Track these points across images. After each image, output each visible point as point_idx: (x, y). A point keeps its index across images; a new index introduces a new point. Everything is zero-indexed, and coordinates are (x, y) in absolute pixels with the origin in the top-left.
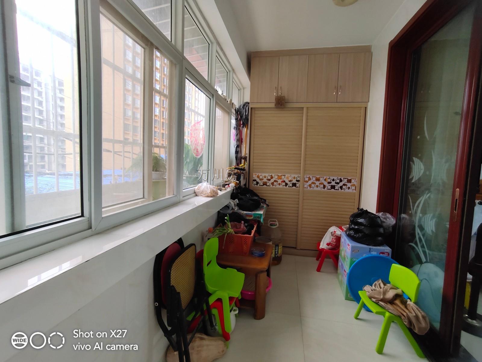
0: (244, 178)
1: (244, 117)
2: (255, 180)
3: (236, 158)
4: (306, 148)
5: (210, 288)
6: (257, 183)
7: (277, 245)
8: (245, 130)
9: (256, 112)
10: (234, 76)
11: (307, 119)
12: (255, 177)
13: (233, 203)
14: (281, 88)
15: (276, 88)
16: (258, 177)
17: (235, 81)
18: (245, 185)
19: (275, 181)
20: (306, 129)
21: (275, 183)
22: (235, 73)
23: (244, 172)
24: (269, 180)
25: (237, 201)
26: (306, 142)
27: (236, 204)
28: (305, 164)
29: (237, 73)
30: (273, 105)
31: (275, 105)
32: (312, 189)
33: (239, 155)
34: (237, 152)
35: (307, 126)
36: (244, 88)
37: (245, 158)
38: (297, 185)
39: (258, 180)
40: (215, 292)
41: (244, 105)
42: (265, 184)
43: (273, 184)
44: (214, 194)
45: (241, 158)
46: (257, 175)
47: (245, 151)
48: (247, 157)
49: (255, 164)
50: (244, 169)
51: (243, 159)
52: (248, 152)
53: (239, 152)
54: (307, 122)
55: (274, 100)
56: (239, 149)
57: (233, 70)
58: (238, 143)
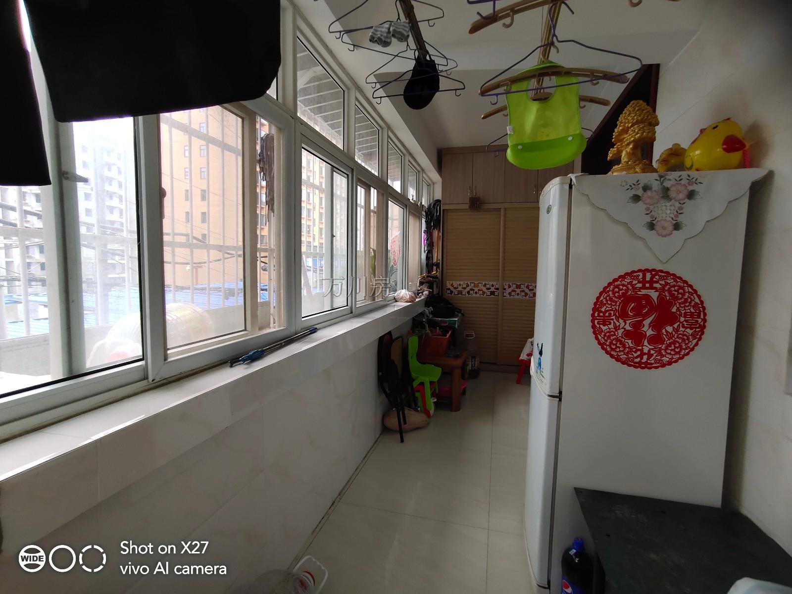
0: (437, 287)
1: (435, 217)
2: (449, 289)
3: (427, 265)
4: (504, 252)
5: (414, 375)
6: (452, 292)
7: (474, 357)
8: (435, 233)
9: (449, 214)
10: (424, 175)
11: (505, 221)
12: (449, 286)
13: (427, 311)
14: (476, 187)
15: (470, 187)
16: (452, 285)
17: (426, 180)
18: (438, 294)
19: (472, 290)
20: (505, 232)
21: (471, 292)
22: (425, 173)
23: (437, 280)
24: (465, 288)
25: (431, 308)
26: (504, 246)
27: (430, 312)
28: (504, 270)
29: (427, 172)
30: (467, 207)
31: (469, 207)
32: (512, 297)
33: (430, 262)
34: (428, 258)
35: (505, 228)
36: (434, 184)
37: (437, 265)
38: (496, 294)
39: (452, 289)
40: (418, 377)
41: (434, 205)
42: (460, 292)
43: (468, 292)
44: (412, 300)
45: (433, 264)
46: (451, 283)
47: (437, 256)
48: (439, 263)
49: (448, 271)
50: (436, 277)
51: (435, 266)
52: (440, 258)
53: (431, 258)
54: (505, 224)
55: (468, 201)
56: (430, 255)
57: (423, 170)
58: (429, 248)
